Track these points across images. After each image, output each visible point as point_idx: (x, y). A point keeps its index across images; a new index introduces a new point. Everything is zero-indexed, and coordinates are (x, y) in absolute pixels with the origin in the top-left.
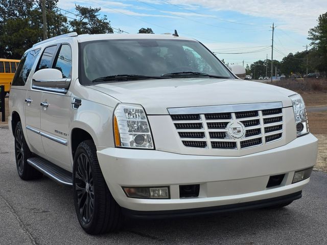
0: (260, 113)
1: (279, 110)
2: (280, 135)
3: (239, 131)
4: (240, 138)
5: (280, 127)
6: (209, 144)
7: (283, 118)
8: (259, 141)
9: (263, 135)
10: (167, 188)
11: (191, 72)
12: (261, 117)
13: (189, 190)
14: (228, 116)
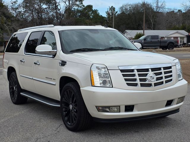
0: (162, 69)
1: (170, 67)
2: (171, 80)
3: (153, 78)
4: (154, 81)
5: (171, 76)
6: (139, 85)
7: (172, 71)
8: (162, 83)
9: (164, 80)
10: (119, 107)
11: (118, 47)
12: (162, 71)
13: (129, 108)
14: (147, 70)
